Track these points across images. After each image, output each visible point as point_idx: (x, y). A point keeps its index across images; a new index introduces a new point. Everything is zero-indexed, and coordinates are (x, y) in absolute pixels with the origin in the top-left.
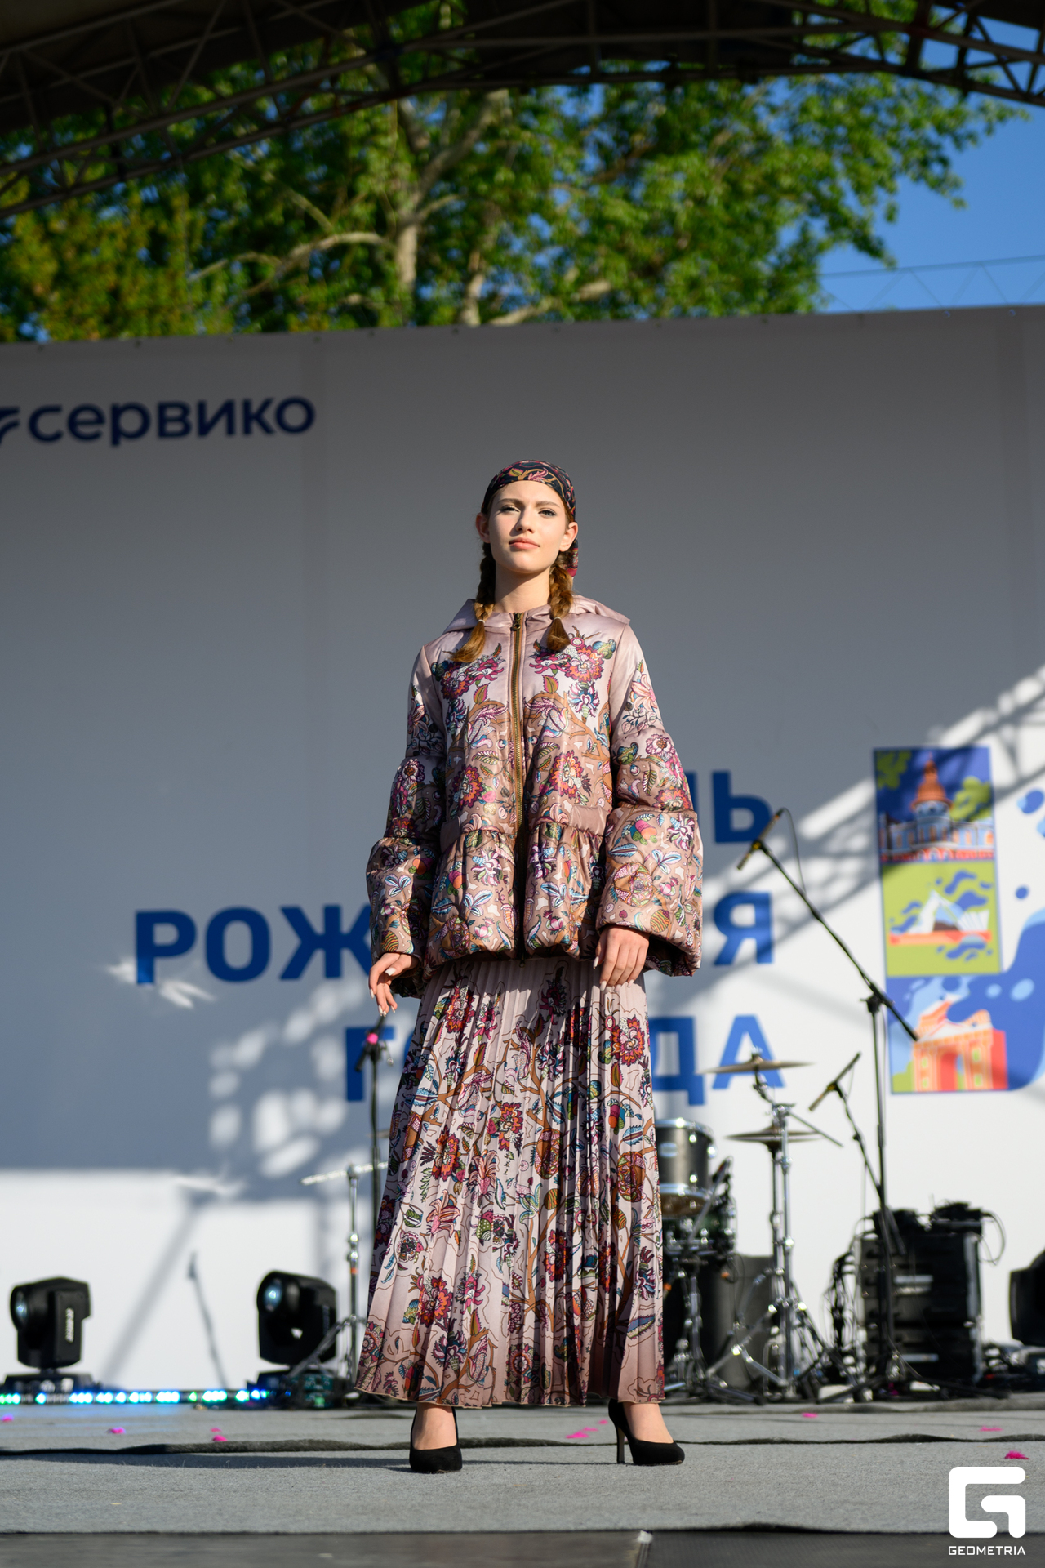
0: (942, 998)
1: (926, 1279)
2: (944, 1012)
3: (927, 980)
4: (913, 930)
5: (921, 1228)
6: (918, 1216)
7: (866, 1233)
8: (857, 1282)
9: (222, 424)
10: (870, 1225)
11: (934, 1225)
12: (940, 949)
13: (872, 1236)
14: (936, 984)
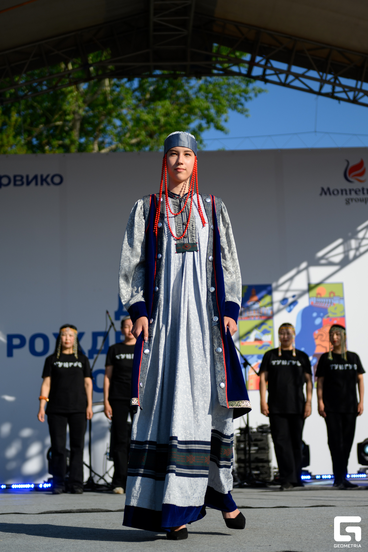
0: (257, 361)
1: (256, 448)
2: (258, 366)
3: (252, 356)
4: (248, 341)
5: (254, 432)
6: (253, 429)
7: (237, 434)
8: (235, 449)
9: (34, 183)
10: (239, 431)
11: (258, 431)
12: (256, 346)
13: (239, 435)
14: (255, 358)
